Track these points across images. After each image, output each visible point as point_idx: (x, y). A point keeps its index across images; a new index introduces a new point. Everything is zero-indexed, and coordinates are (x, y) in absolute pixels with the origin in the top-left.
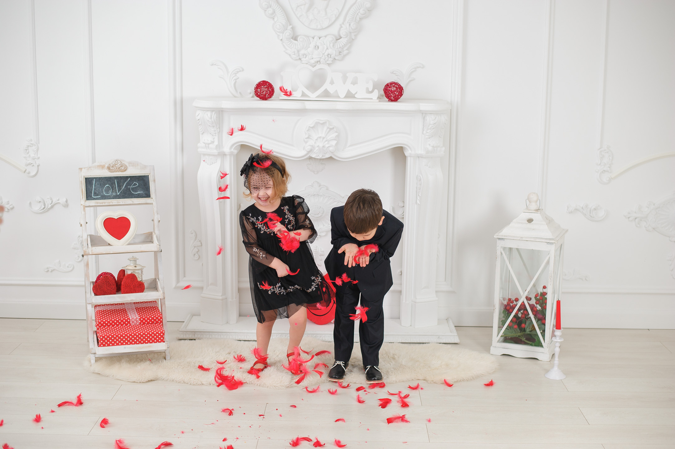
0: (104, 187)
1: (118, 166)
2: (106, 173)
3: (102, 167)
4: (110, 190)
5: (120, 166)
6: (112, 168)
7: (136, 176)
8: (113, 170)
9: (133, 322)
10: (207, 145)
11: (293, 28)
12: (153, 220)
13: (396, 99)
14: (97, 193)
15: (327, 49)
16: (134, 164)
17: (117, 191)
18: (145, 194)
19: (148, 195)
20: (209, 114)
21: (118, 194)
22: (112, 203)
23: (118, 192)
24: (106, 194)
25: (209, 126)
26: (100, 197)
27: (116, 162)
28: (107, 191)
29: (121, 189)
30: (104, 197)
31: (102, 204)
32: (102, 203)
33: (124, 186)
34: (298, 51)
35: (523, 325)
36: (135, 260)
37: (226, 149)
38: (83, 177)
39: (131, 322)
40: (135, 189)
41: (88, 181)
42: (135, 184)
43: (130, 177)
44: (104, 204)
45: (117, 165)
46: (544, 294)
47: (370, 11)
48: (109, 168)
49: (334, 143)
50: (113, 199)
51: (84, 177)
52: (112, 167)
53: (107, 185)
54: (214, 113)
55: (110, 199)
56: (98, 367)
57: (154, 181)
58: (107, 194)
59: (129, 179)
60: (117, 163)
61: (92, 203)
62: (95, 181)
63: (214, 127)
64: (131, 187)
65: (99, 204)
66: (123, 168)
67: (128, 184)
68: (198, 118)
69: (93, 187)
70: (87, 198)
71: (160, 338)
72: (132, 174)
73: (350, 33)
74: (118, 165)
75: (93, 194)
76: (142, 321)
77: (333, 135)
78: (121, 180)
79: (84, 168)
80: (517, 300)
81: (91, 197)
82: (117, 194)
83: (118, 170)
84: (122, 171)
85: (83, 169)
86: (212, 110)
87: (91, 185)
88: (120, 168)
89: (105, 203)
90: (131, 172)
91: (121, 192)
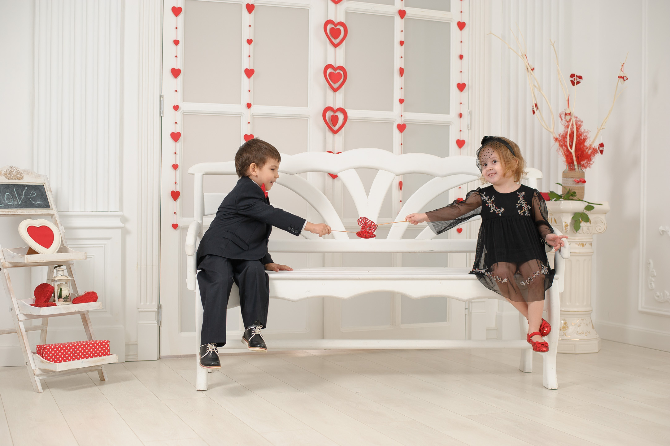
0: (5, 195)
4: (11, 198)
5: (16, 173)
6: (8, 175)
7: (31, 185)
8: (10, 177)
16: (28, 172)
17: (18, 201)
18: (44, 204)
19: (47, 206)
21: (20, 203)
22: (18, 212)
23: (20, 201)
26: (3, 206)
27: (11, 169)
28: (9, 199)
29: (21, 198)
30: (7, 206)
31: (7, 213)
33: (23, 195)
40: (34, 199)
42: (33, 194)
43: (27, 186)
48: (6, 175)
50: (16, 208)
53: (8, 193)
55: (14, 208)
57: (51, 191)
58: (9, 203)
59: (26, 188)
60: (13, 170)
64: (30, 196)
65: (5, 213)
66: (19, 176)
67: (27, 193)
72: (29, 183)
74: (14, 172)
78: (19, 188)
83: (15, 177)
84: (19, 179)
88: (17, 176)
89: (10, 212)
90: (27, 180)
91: (22, 202)
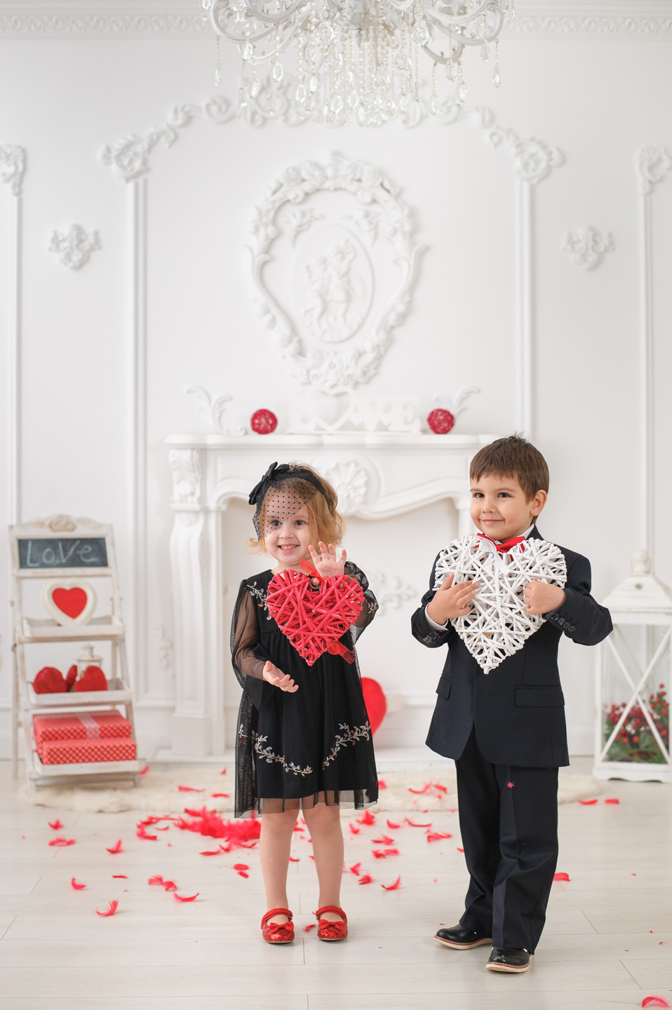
0: (44, 552)
2: (47, 534)
4: (52, 556)
5: (66, 524)
6: (54, 527)
7: (87, 539)
8: (56, 529)
9: (90, 733)
10: (184, 498)
11: (300, 342)
12: (112, 599)
13: (445, 431)
14: (35, 559)
15: (347, 368)
16: (84, 521)
17: (62, 558)
18: (100, 562)
19: (104, 564)
20: (188, 453)
21: (64, 561)
22: (56, 573)
23: (64, 559)
24: (46, 561)
25: (188, 470)
26: (38, 566)
27: (59, 518)
28: (48, 556)
29: (67, 555)
30: (43, 566)
31: (41, 575)
32: (42, 573)
33: (72, 551)
34: (308, 372)
35: (635, 739)
36: (91, 649)
37: (212, 504)
39: (88, 733)
40: (86, 556)
41: (22, 544)
42: (87, 549)
43: (80, 539)
44: (44, 575)
45: (61, 523)
46: (662, 695)
47: (403, 318)
48: (51, 526)
49: (363, 491)
50: (57, 568)
51: (16, 538)
52: (55, 525)
53: (48, 550)
54: (195, 452)
55: (52, 568)
56: (43, 796)
57: (113, 544)
58: (48, 561)
60: (61, 520)
61: (28, 572)
62: (32, 544)
63: (194, 471)
64: (82, 552)
65: (37, 575)
66: (69, 527)
67: (78, 549)
69: (28, 551)
70: (20, 565)
71: (130, 753)
72: (83, 536)
73: (378, 346)
74: (63, 522)
75: (29, 561)
76: (103, 732)
77: (361, 480)
78: (68, 542)
80: (624, 705)
81: (26, 564)
82: (62, 561)
83: (63, 529)
84: (69, 531)
85: (15, 527)
86: (192, 447)
87: (26, 548)
88: (66, 527)
89: (46, 573)
90: (82, 532)
91: (68, 560)
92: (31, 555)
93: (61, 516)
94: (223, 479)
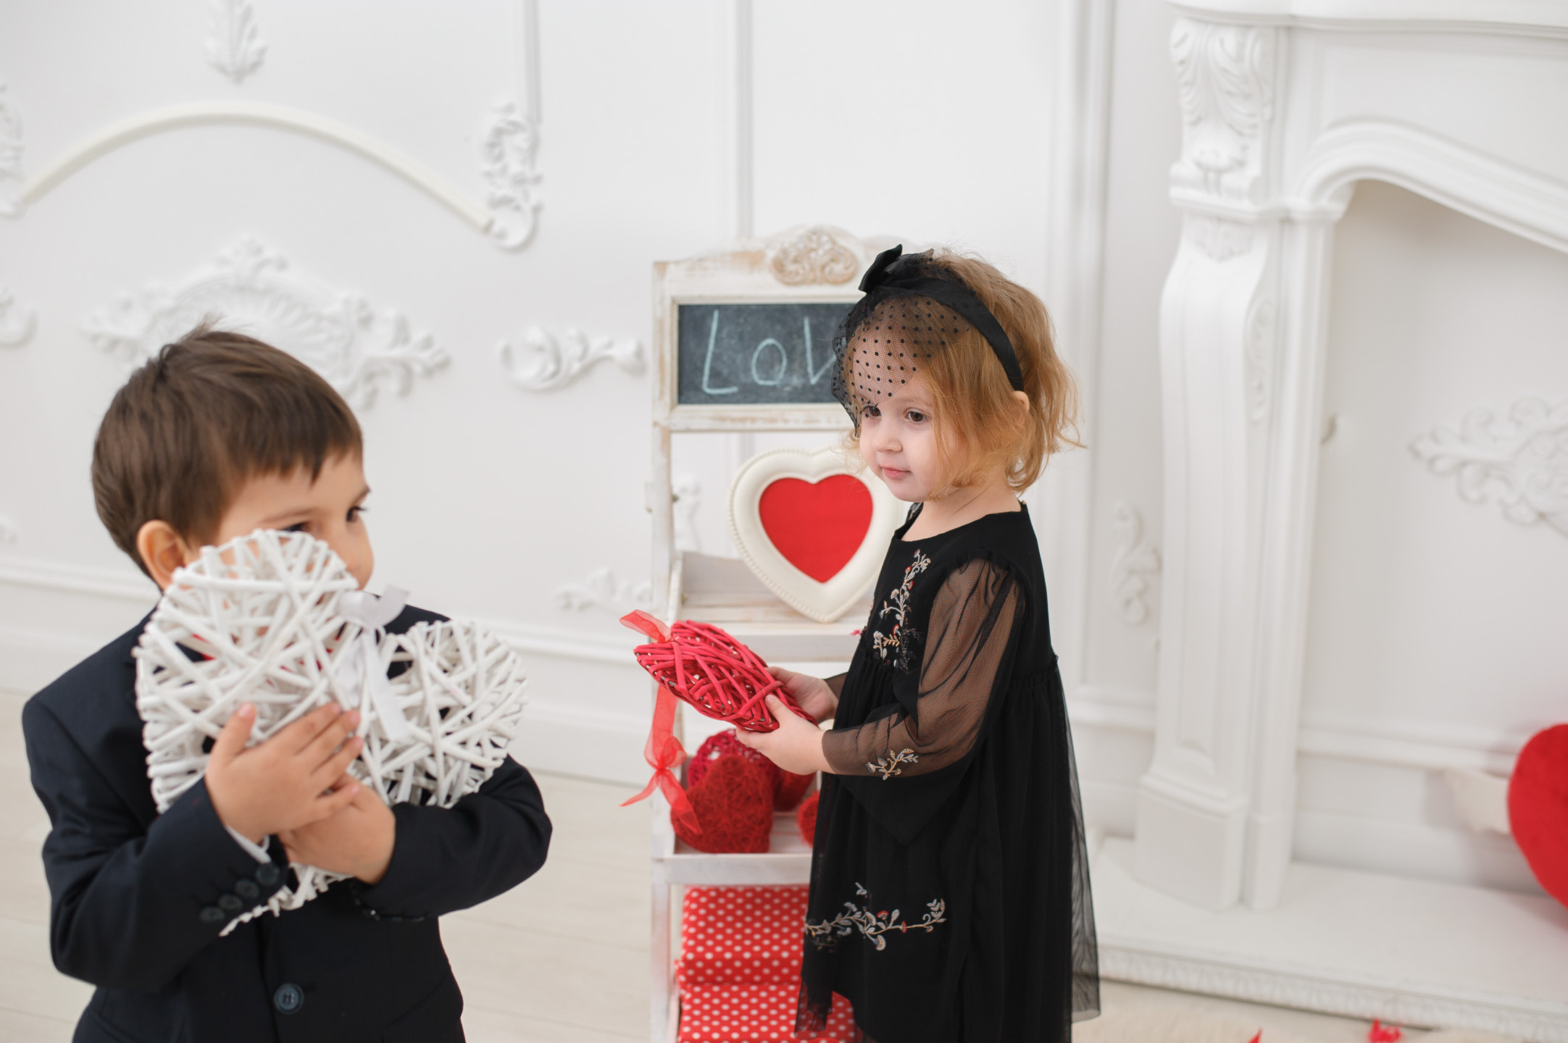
0: (755, 348)
1: (820, 256)
2: (766, 289)
3: (751, 259)
4: (781, 361)
5: (827, 258)
6: (791, 267)
8: (797, 273)
10: (1211, 176)
14: (725, 372)
17: (810, 369)
20: (1230, 39)
21: (814, 380)
22: (786, 421)
23: (815, 375)
24: (761, 378)
25: (1229, 93)
26: (733, 395)
27: (810, 239)
28: (767, 367)
30: (752, 394)
32: (743, 420)
37: (1298, 198)
38: (668, 302)
41: (691, 319)
44: (748, 425)
45: (813, 255)
48: (779, 267)
50: (790, 401)
51: (673, 301)
52: (796, 261)
53: (770, 341)
55: (778, 400)
58: (766, 379)
60: (814, 246)
61: (701, 413)
62: (720, 322)
63: (1247, 97)
65: (729, 425)
66: (838, 268)
68: (1181, 53)
69: (706, 347)
70: (680, 393)
74: (821, 252)
75: (706, 378)
78: (830, 318)
79: (677, 263)
81: (698, 389)
82: (808, 380)
83: (818, 274)
84: (835, 283)
85: (671, 268)
86: (1244, 22)
87: (702, 334)
88: (827, 270)
89: (753, 420)
91: (823, 377)
92: (716, 357)
93: (816, 232)
94: (1336, 124)
